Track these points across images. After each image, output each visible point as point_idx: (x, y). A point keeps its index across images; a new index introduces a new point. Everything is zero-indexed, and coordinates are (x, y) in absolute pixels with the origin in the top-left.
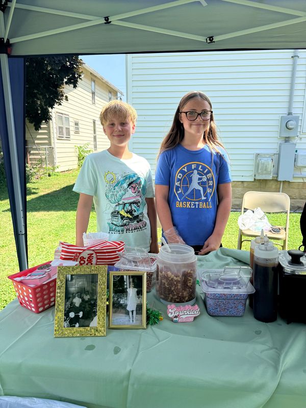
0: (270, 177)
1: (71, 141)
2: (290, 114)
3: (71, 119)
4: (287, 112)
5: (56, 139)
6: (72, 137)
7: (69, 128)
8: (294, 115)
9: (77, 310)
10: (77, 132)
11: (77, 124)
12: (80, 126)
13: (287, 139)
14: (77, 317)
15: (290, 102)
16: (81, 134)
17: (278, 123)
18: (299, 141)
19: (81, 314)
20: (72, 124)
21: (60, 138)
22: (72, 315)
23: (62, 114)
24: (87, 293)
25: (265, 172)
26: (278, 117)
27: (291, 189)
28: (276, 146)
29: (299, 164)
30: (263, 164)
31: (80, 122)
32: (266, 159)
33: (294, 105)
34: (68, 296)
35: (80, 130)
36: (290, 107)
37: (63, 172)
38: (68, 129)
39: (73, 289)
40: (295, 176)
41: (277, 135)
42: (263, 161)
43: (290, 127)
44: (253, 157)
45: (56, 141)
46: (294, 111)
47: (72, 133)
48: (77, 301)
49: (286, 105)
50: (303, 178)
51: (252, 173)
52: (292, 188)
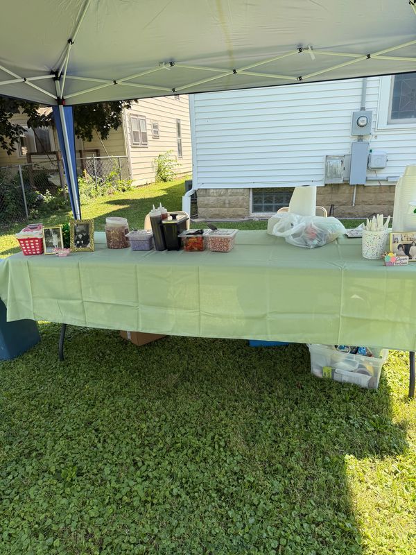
0: (341, 181)
1: (150, 149)
2: (363, 109)
3: (148, 122)
4: (359, 108)
5: (130, 147)
6: (150, 143)
7: (146, 133)
8: (367, 110)
9: (80, 240)
10: (156, 137)
11: (155, 127)
12: (160, 129)
13: (360, 138)
14: (80, 243)
15: (363, 95)
16: (161, 139)
17: (350, 120)
18: (373, 139)
19: (82, 242)
20: (149, 127)
21: (135, 146)
22: (78, 242)
23: (137, 115)
24: (85, 232)
25: (334, 176)
26: (350, 114)
27: (367, 194)
28: (348, 146)
29: (373, 165)
30: (332, 167)
31: (160, 124)
32: (335, 161)
33: (368, 98)
34: (76, 234)
35: (160, 134)
36: (363, 101)
37: (140, 186)
38: (145, 135)
39: (78, 231)
40: (369, 179)
41: (349, 133)
42: (331, 163)
43: (361, 124)
44: (322, 159)
45: (131, 149)
46: (367, 106)
47: (149, 138)
48: (80, 236)
49: (359, 99)
50: (379, 181)
51: (322, 177)
52: (368, 192)
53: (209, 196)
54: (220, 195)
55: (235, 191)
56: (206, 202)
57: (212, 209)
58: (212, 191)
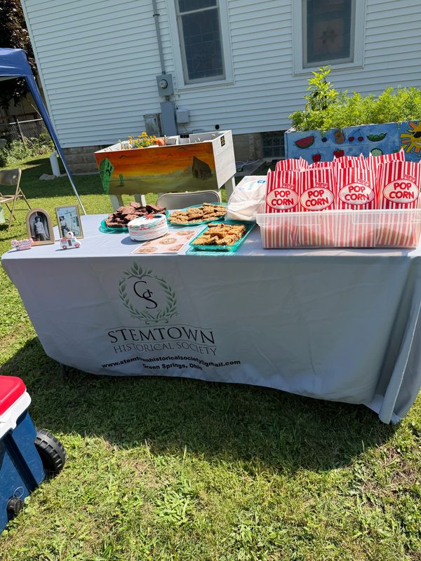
2: (164, 73)
4: (161, 71)
8: (168, 73)
13: (168, 98)
15: (162, 61)
17: (155, 83)
18: (177, 98)
28: (159, 106)
29: (179, 121)
32: (150, 119)
33: (167, 64)
36: (163, 66)
41: (157, 94)
42: (148, 122)
43: (164, 82)
44: (142, 119)
46: (168, 70)
49: (159, 65)
53: (71, 154)
54: (79, 153)
55: (88, 148)
56: (70, 159)
57: (76, 165)
58: (72, 149)
